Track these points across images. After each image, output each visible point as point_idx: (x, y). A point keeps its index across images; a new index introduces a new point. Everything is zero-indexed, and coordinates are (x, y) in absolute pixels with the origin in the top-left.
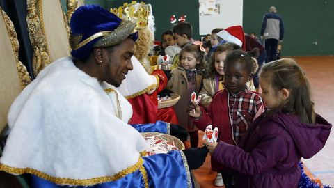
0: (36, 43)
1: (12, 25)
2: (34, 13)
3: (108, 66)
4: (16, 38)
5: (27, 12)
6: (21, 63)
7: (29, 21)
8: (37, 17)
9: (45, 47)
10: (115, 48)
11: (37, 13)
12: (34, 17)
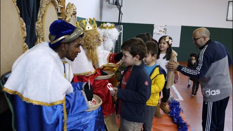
0: (38, 36)
1: (25, 25)
2: (40, 21)
3: (68, 52)
4: (25, 32)
5: (37, 20)
6: (26, 44)
7: (37, 25)
8: (41, 24)
9: (43, 38)
10: (72, 44)
11: (42, 21)
12: (40, 23)
